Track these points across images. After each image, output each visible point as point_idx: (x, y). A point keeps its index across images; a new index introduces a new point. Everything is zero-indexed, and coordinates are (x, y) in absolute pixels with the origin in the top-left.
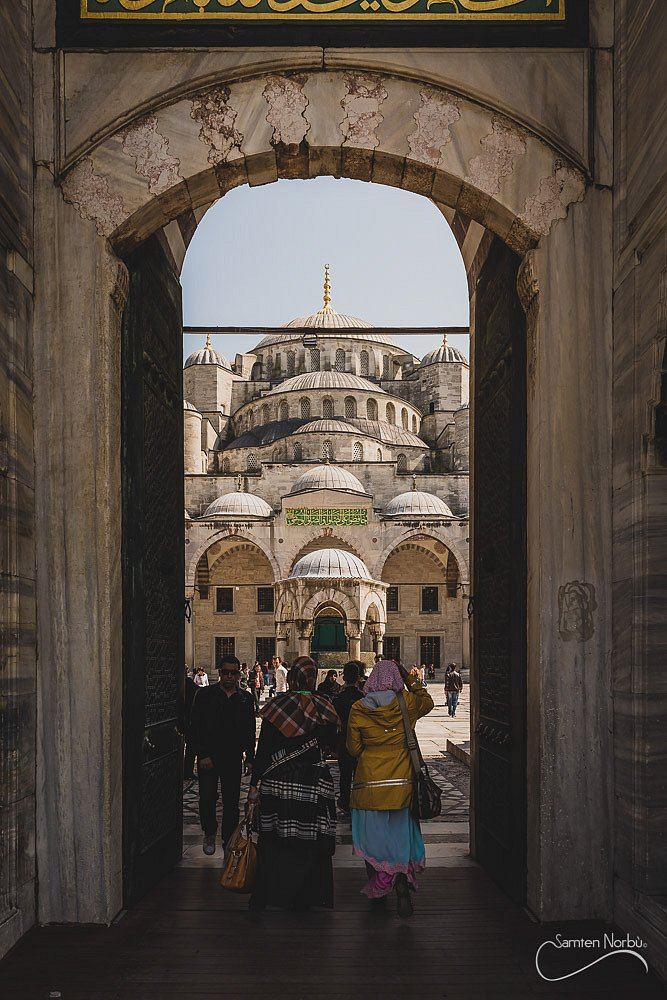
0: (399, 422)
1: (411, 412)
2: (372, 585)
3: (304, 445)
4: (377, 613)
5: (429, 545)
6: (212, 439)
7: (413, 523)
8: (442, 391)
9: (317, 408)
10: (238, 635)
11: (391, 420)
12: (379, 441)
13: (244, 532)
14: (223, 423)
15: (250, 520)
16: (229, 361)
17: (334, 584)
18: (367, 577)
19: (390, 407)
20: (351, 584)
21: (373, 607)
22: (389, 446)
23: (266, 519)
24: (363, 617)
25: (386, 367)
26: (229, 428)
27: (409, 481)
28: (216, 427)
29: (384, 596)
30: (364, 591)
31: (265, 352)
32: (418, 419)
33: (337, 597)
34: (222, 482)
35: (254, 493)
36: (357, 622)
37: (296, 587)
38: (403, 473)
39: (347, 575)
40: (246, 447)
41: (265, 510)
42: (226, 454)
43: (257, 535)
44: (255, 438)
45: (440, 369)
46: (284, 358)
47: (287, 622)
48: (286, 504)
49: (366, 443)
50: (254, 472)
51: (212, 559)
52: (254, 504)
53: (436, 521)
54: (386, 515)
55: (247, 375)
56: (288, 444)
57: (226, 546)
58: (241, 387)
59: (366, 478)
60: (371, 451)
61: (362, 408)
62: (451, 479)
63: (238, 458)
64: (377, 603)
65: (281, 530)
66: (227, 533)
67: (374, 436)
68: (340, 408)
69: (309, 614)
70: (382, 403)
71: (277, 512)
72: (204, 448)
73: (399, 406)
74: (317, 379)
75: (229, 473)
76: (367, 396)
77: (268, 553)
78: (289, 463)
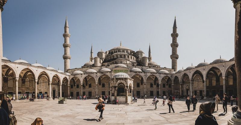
0: (133, 59)
1: (135, 58)
2: (130, 79)
3: (117, 61)
4: (131, 85)
5: (138, 76)
6: (102, 62)
7: (136, 72)
8: (139, 56)
9: (119, 56)
10: (106, 91)
11: (131, 58)
12: (129, 61)
13: (106, 74)
14: (103, 60)
15: (107, 72)
16: (105, 52)
17: (122, 79)
18: (129, 78)
19: (131, 57)
20: (126, 79)
21: (130, 84)
22: (131, 62)
23: (110, 72)
24: (128, 86)
25: (130, 53)
26: (104, 60)
27: (135, 67)
28: (102, 60)
29: (133, 82)
30: (129, 80)
31: (111, 51)
32: (136, 59)
33: (123, 82)
34: (103, 67)
35: (108, 68)
36: (127, 87)
37: (114, 80)
38: (133, 66)
39: (125, 77)
40: (107, 62)
41: (110, 70)
42: (104, 64)
43: (108, 74)
44: (109, 61)
45: (139, 53)
46: (114, 51)
47: (112, 87)
48: (113, 69)
49: (127, 61)
50: (109, 66)
51: (101, 79)
52: (108, 70)
53: (140, 72)
54: (131, 71)
55: (108, 53)
56: (114, 61)
57: (104, 77)
58: (107, 55)
59: (127, 66)
60: (128, 62)
61: (127, 57)
62: (142, 67)
63: (106, 64)
64: (131, 83)
65: (112, 73)
66: (103, 74)
67: (129, 60)
68: (123, 56)
69: (117, 85)
70: (130, 56)
71: (112, 70)
72: (100, 63)
73: (133, 57)
74: (119, 53)
75: (104, 66)
76: (127, 55)
77: (110, 77)
78: (114, 64)
